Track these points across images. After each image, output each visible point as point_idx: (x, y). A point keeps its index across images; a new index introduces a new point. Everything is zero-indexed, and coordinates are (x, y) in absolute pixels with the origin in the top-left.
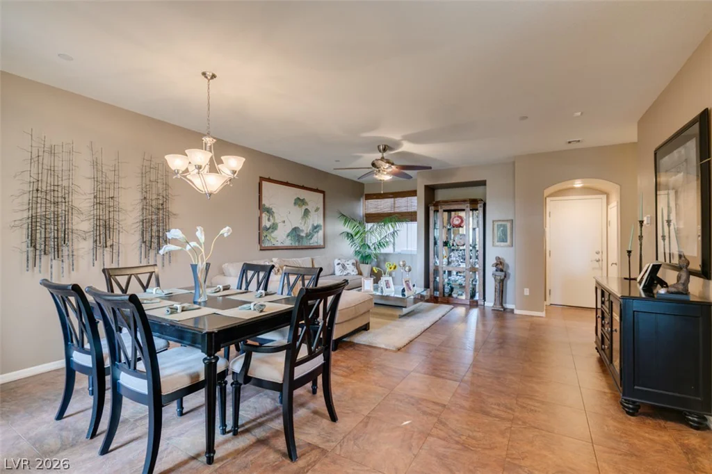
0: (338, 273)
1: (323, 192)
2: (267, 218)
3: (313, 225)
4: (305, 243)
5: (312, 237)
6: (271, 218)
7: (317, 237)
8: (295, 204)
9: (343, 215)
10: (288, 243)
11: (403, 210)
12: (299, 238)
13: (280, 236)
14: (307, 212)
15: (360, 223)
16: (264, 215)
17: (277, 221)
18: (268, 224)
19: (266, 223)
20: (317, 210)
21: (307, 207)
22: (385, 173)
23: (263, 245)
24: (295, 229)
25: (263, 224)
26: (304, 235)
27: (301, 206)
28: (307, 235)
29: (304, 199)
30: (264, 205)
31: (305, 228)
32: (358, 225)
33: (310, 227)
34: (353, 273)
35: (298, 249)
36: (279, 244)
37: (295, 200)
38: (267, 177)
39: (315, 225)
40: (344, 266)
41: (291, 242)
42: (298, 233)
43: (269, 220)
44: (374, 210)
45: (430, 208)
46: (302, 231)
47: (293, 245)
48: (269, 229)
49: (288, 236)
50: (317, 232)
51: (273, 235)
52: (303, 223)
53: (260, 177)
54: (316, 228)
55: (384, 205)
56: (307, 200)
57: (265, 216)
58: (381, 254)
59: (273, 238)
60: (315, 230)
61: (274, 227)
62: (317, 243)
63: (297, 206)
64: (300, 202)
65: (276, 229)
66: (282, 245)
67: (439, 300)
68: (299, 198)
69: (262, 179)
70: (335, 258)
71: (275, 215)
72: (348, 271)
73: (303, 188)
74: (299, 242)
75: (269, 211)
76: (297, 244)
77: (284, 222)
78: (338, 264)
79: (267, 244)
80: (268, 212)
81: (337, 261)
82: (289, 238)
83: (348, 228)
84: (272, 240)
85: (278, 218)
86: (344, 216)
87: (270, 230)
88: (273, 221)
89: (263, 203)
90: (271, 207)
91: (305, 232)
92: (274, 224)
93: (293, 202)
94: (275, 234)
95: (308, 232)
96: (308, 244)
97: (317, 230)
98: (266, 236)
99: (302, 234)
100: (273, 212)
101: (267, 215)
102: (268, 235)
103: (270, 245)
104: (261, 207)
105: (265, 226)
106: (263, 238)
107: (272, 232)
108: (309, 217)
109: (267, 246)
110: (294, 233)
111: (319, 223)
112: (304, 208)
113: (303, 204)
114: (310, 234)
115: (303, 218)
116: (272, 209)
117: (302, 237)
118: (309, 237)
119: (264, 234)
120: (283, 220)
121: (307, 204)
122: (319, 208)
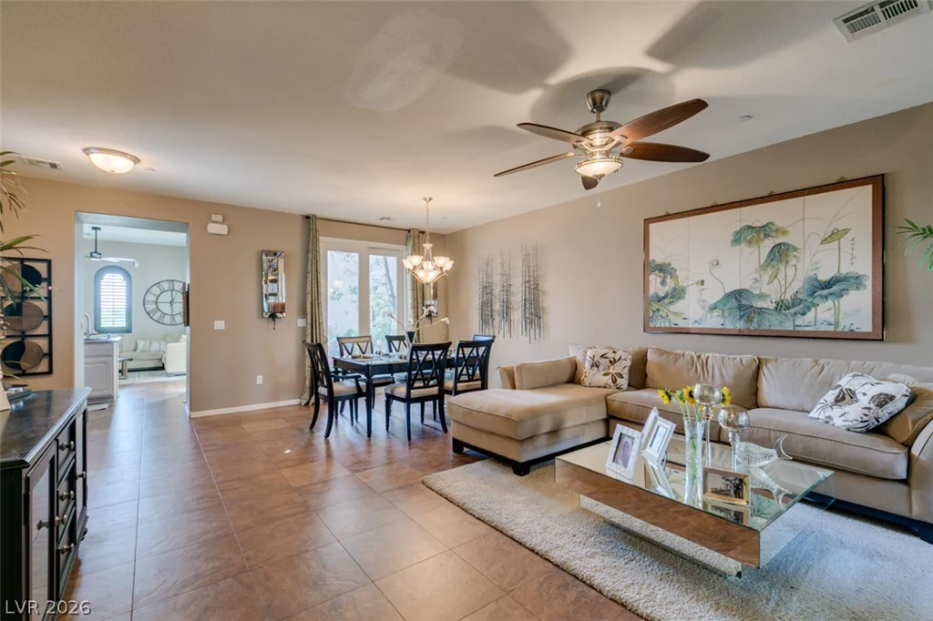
1: (878, 180)
2: (659, 280)
3: (813, 278)
5: (809, 309)
6: (668, 280)
7: (837, 311)
8: (737, 240)
10: (714, 322)
12: (749, 312)
13: (694, 310)
14: (781, 253)
16: (652, 277)
17: (682, 283)
18: (662, 292)
19: (657, 288)
20: (835, 235)
21: (780, 241)
23: (651, 325)
24: (738, 294)
25: (652, 291)
26: (772, 306)
27: (758, 241)
28: (781, 307)
29: (770, 224)
30: (654, 261)
31: (774, 289)
33: (798, 285)
35: (746, 336)
36: (690, 325)
37: (738, 233)
39: (824, 276)
41: (722, 321)
42: (744, 302)
43: (663, 283)
46: (761, 296)
47: (729, 326)
48: (664, 298)
49: (714, 308)
50: (838, 296)
51: (672, 308)
52: (766, 278)
53: (646, 219)
56: (779, 223)
57: (654, 280)
59: (675, 313)
60: (826, 292)
61: (677, 294)
62: (837, 324)
63: (744, 247)
64: (752, 234)
65: (681, 298)
66: (696, 326)
68: (751, 227)
71: (679, 273)
73: (772, 197)
74: (750, 320)
75: (663, 269)
76: (741, 325)
77: (702, 282)
79: (659, 323)
80: (661, 271)
82: (716, 313)
84: (671, 316)
85: (685, 278)
87: (666, 301)
88: (673, 285)
89: (652, 257)
90: (667, 261)
91: (775, 298)
92: (675, 289)
93: (731, 238)
94: (679, 306)
95: (788, 297)
96: (788, 326)
97: (834, 289)
98: (658, 310)
99: (760, 304)
100: (672, 268)
101: (660, 276)
102: (662, 309)
103: (667, 325)
104: (648, 267)
105: (656, 294)
106: (651, 314)
107: (671, 303)
108: (793, 262)
109: (658, 325)
110: (734, 303)
111: (843, 272)
112: (768, 244)
113: (766, 236)
114: (796, 301)
115: (763, 267)
116: (670, 264)
117: (761, 311)
118: (792, 310)
119: (655, 306)
120: (700, 280)
121: (784, 232)
122: (846, 231)
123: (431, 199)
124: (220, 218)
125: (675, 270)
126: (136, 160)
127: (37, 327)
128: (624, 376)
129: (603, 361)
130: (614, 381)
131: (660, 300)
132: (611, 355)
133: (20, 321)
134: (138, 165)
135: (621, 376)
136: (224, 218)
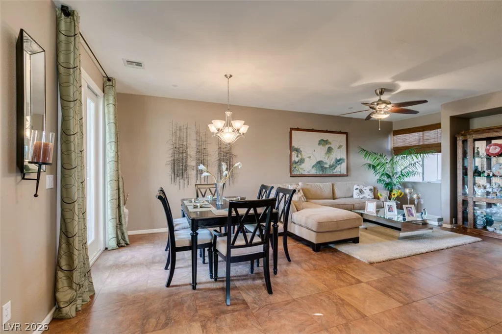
0: (355, 196)
1: (346, 133)
2: (296, 155)
3: (336, 159)
4: (329, 172)
5: (335, 167)
6: (299, 155)
7: (340, 167)
8: (319, 144)
9: (363, 150)
10: (313, 172)
11: (432, 141)
12: (323, 168)
13: (307, 167)
14: (330, 150)
15: (381, 155)
16: (293, 153)
17: (304, 157)
18: (297, 160)
19: (295, 158)
20: (340, 147)
21: (329, 146)
22: (383, 112)
23: (293, 174)
24: (320, 162)
25: (293, 159)
26: (328, 167)
27: (325, 145)
28: (330, 167)
29: (327, 140)
31: (329, 161)
32: (379, 157)
33: (333, 160)
34: (368, 197)
35: (322, 176)
36: (306, 173)
37: (320, 141)
38: (296, 128)
39: (338, 158)
40: (361, 191)
41: (315, 171)
42: (322, 165)
43: (297, 156)
44: (402, 144)
45: (458, 139)
46: (326, 163)
47: (318, 173)
48: (298, 162)
49: (313, 167)
50: (341, 164)
51: (300, 167)
52: (327, 157)
53: (290, 128)
54: (339, 161)
55: (412, 139)
56: (330, 140)
58: (409, 182)
60: (338, 163)
61: (302, 161)
62: (340, 172)
63: (321, 145)
64: (323, 142)
65: (303, 163)
66: (308, 173)
67: (468, 231)
68: (323, 140)
69: (292, 129)
70: (355, 184)
71: (303, 153)
72: (364, 195)
73: (327, 131)
74: (323, 171)
76: (321, 173)
77: (310, 157)
78: (357, 189)
80: (296, 151)
81: (356, 187)
82: (315, 168)
83: (369, 160)
84: (300, 170)
85: (305, 155)
86: (365, 150)
87: (299, 163)
88: (301, 157)
89: (293, 145)
90: (298, 147)
91: (329, 164)
92: (301, 159)
93: (318, 142)
94: (303, 166)
95: (331, 164)
96: (332, 173)
97: (340, 162)
98: (295, 167)
99: (326, 166)
100: (300, 151)
101: (296, 153)
102: (297, 167)
103: (299, 173)
104: (291, 148)
105: (295, 160)
106: (293, 169)
107: (300, 164)
108: (332, 153)
109: (295, 174)
110: (319, 165)
111: (342, 157)
112: (327, 146)
113: (327, 144)
114: (333, 165)
115: (326, 154)
116: (299, 149)
117: (326, 168)
118: (333, 168)
119: (294, 166)
120: (309, 156)
121: (331, 144)
122: (342, 146)
123: (231, 76)
131: (296, 163)
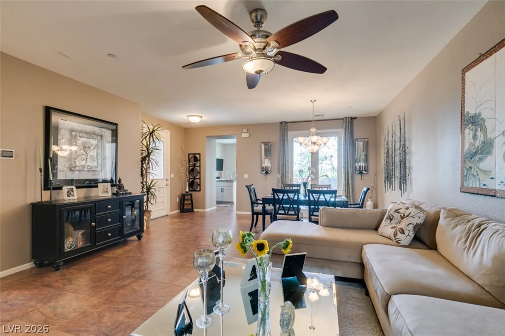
2: (471, 135)
6: (479, 134)
13: (500, 167)
16: (467, 131)
17: (490, 135)
18: (473, 147)
19: (470, 144)
25: (467, 146)
30: (468, 112)
43: (475, 137)
48: (475, 154)
51: (483, 165)
57: (468, 134)
59: (484, 172)
61: (486, 149)
65: (489, 153)
71: (487, 124)
75: (475, 121)
79: (471, 182)
80: (473, 123)
84: (481, 175)
85: (492, 129)
87: (477, 157)
88: (482, 138)
89: (467, 109)
90: (477, 112)
92: (484, 143)
98: (471, 168)
100: (482, 119)
101: (472, 130)
102: (473, 166)
103: (478, 186)
104: (464, 121)
105: (469, 150)
106: (466, 172)
107: (481, 159)
109: (471, 185)
116: (480, 114)
119: (469, 164)
123: (315, 101)
124: (246, 131)
125: (485, 121)
126: (201, 117)
127: (197, 176)
128: (406, 232)
129: (396, 215)
130: (395, 235)
131: (472, 156)
132: (402, 211)
133: (193, 174)
134: (202, 118)
135: (402, 232)
136: (248, 131)
